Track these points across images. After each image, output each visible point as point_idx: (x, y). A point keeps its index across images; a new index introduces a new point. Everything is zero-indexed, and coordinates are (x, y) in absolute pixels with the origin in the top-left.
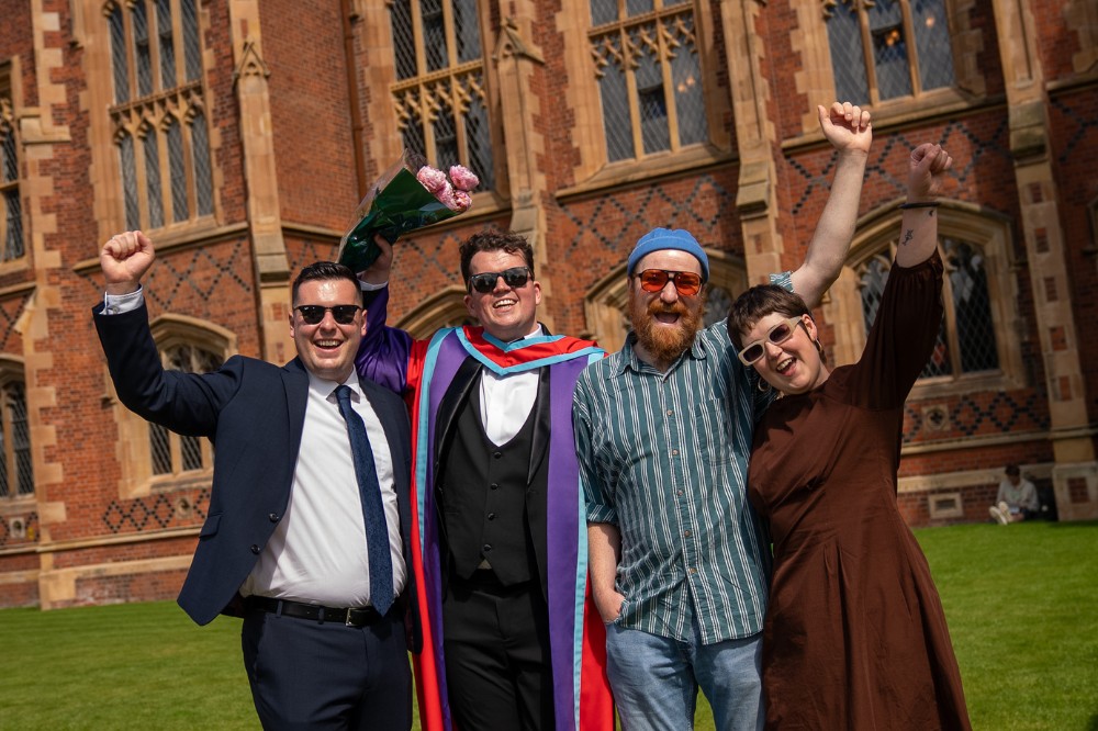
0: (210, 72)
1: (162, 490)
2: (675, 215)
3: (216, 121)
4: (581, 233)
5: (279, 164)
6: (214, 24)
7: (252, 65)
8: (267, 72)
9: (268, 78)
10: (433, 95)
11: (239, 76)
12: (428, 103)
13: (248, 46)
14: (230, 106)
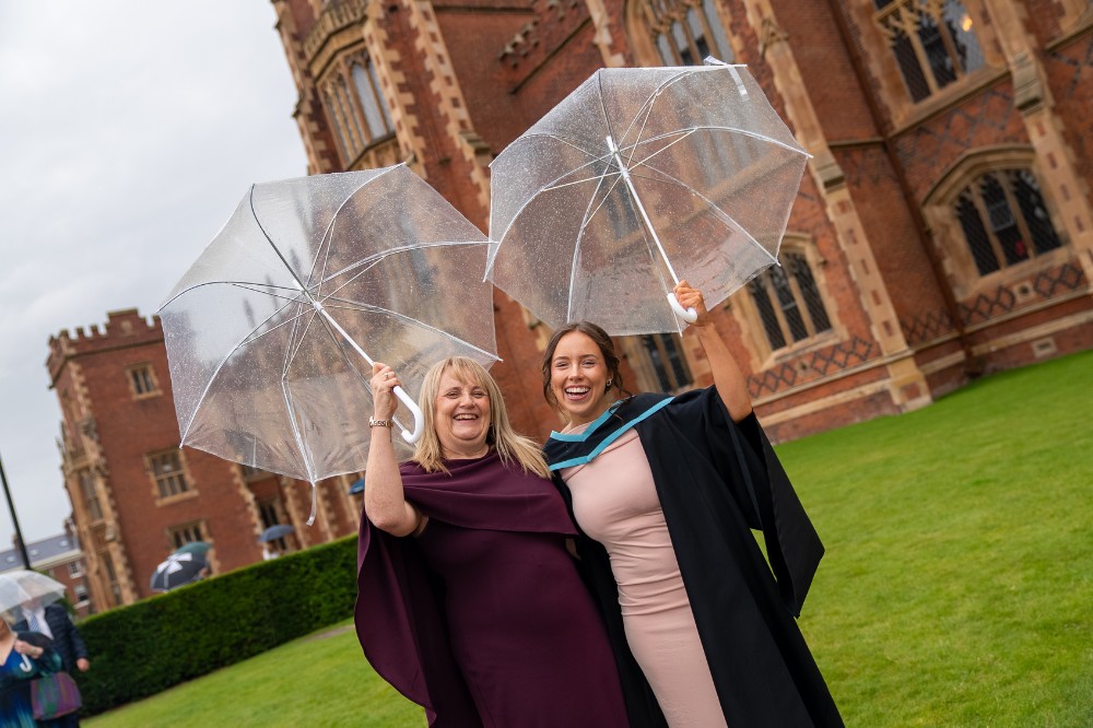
1: (784, 360)
4: (1079, 71)
6: (734, 17)
7: (773, 34)
8: (786, 35)
9: (787, 39)
10: (912, 10)
11: (765, 47)
12: (909, 19)
13: (765, 22)
14: (763, 71)
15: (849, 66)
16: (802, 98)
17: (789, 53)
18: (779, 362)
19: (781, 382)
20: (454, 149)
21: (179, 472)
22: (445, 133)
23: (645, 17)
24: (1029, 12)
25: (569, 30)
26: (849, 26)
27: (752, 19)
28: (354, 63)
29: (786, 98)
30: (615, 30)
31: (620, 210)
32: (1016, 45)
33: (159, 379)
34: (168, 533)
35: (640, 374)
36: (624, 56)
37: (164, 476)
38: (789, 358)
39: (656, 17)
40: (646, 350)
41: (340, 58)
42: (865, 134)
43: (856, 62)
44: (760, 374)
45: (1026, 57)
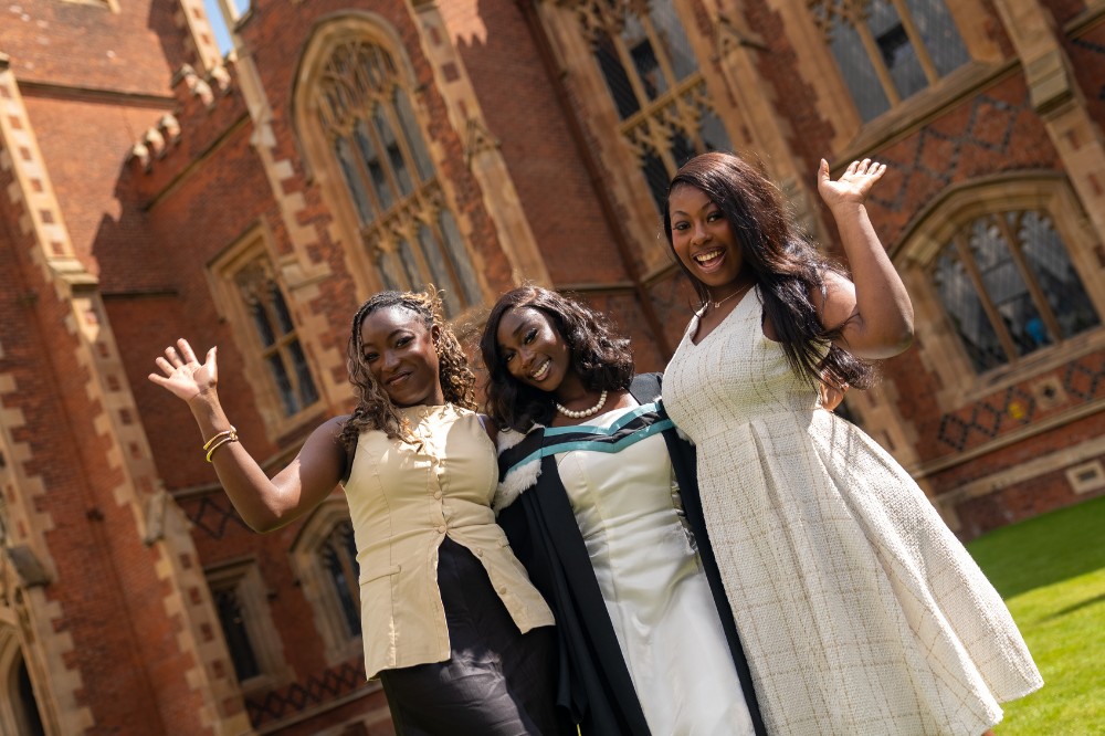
0: (443, 163)
2: (957, 150)
3: (461, 209)
5: (535, 231)
6: (433, 117)
7: (480, 140)
8: (497, 142)
9: (499, 148)
10: (662, 123)
11: (470, 155)
12: (660, 133)
13: (471, 125)
14: (471, 189)
15: (589, 189)
16: (519, 225)
17: (502, 165)
20: (42, 283)
22: (30, 259)
24: (795, 128)
25: (222, 127)
26: (587, 139)
27: (455, 119)
29: (499, 225)
30: (280, 127)
31: (292, 373)
32: (782, 169)
35: (319, 608)
36: (293, 163)
39: (335, 114)
40: (328, 573)
42: (609, 277)
43: (597, 185)
45: (794, 184)
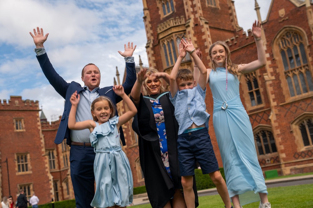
18: (307, 149)
19: (307, 155)
21: (26, 163)
23: (279, 45)
28: (178, 37)
30: (269, 46)
33: (25, 125)
34: (18, 186)
36: (270, 54)
37: (21, 163)
38: (311, 149)
39: (283, 46)
41: (174, 35)
44: (300, 152)
